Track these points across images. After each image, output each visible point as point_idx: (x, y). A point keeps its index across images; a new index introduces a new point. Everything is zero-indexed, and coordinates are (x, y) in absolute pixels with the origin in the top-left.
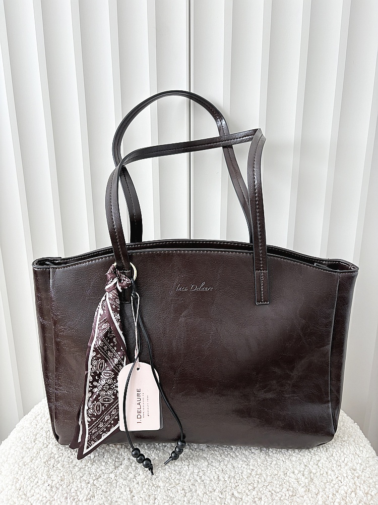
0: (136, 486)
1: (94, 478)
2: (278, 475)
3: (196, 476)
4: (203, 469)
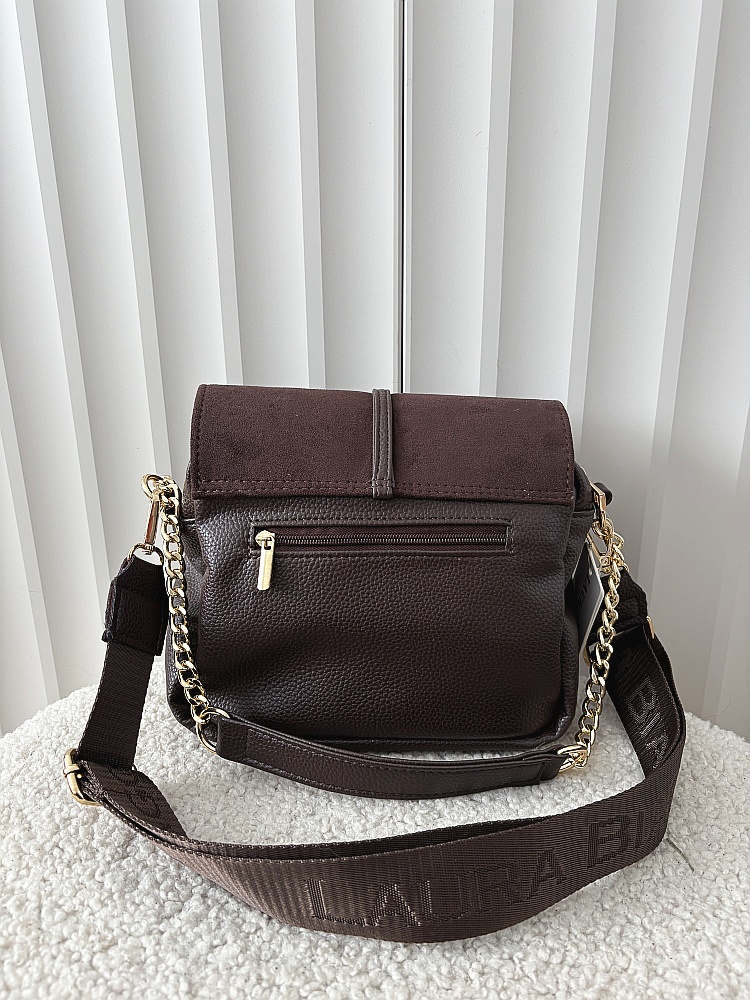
0: (212, 977)
1: (97, 947)
2: (630, 971)
3: (385, 961)
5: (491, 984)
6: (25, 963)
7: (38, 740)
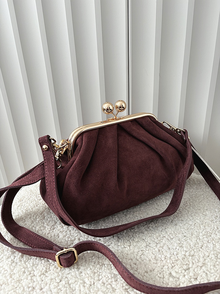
4: (142, 249)
5: (168, 261)
6: (28, 261)
7: (24, 196)
